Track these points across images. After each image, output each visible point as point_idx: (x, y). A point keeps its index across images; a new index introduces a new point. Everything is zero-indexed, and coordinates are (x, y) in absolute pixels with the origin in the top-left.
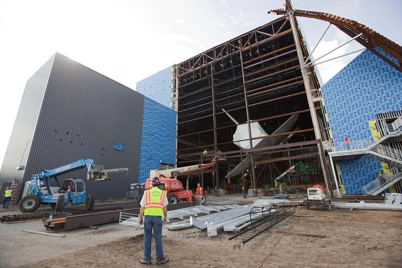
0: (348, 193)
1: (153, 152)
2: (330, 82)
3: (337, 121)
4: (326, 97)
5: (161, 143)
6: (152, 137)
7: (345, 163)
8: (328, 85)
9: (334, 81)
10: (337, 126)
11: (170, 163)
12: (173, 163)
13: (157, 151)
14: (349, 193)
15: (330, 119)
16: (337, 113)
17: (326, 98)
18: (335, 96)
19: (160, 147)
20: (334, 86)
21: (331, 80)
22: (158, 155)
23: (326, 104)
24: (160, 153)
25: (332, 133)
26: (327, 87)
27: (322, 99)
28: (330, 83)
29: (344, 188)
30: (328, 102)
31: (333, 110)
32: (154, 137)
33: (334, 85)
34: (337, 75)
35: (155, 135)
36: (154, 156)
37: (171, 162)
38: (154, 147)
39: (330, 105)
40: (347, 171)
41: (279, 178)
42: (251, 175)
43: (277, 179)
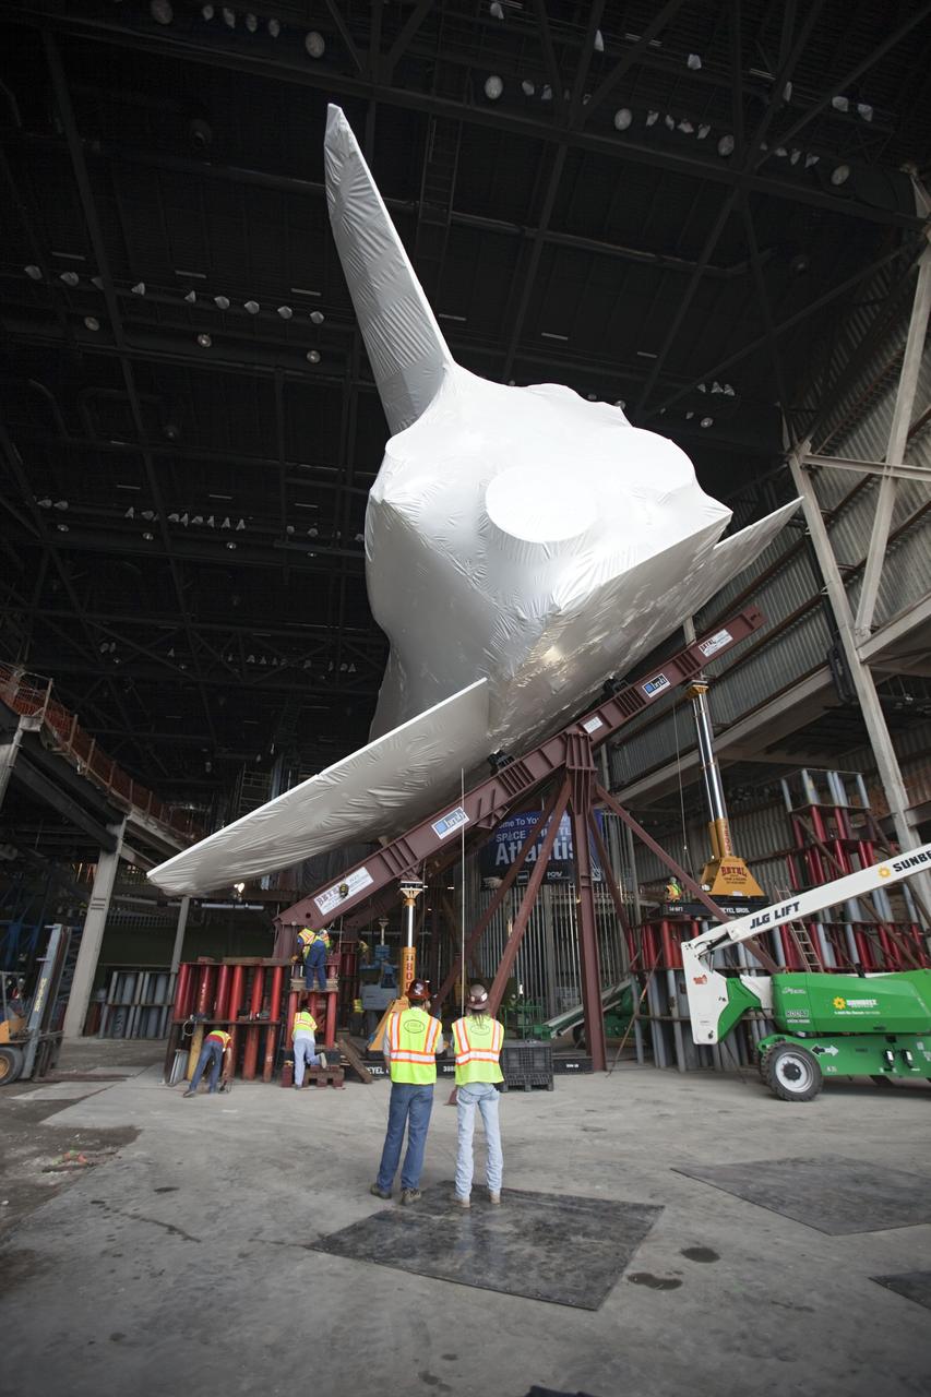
41: (756, 923)
42: (411, 893)
43: (726, 937)
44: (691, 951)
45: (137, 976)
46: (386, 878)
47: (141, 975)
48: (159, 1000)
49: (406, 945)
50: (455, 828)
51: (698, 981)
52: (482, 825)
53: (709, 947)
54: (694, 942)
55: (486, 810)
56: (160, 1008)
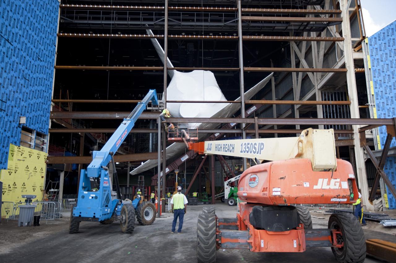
0: (392, 206)
1: (7, 91)
2: (382, 32)
3: (385, 96)
4: (374, 54)
5: (26, 71)
6: (8, 45)
7: (391, 161)
8: (379, 37)
9: (388, 32)
10: (385, 104)
11: (39, 130)
12: (45, 131)
13: (15, 88)
14: (394, 207)
15: (377, 90)
16: (386, 84)
17: (374, 57)
18: (386, 57)
19: (22, 82)
20: (386, 41)
21: (383, 29)
22: (16, 102)
23: (374, 66)
24: (20, 96)
25: (377, 113)
26: (377, 38)
27: (369, 56)
28: (382, 34)
29: (387, 199)
30: (376, 62)
31: (381, 78)
32: (11, 47)
33: (387, 39)
34: (392, 24)
35: (15, 44)
36: (8, 103)
37: (40, 126)
38: (9, 76)
39: (379, 70)
40: (392, 173)
41: (235, 179)
42: (177, 172)
43: (231, 181)
44: (226, 183)
45: (122, 188)
46: (172, 170)
47: (123, 188)
48: (128, 193)
49: (176, 182)
50: (184, 160)
51: (226, 188)
52: (191, 158)
53: (228, 183)
54: (226, 182)
55: (192, 155)
56: (128, 195)
